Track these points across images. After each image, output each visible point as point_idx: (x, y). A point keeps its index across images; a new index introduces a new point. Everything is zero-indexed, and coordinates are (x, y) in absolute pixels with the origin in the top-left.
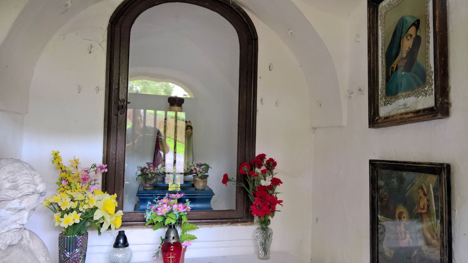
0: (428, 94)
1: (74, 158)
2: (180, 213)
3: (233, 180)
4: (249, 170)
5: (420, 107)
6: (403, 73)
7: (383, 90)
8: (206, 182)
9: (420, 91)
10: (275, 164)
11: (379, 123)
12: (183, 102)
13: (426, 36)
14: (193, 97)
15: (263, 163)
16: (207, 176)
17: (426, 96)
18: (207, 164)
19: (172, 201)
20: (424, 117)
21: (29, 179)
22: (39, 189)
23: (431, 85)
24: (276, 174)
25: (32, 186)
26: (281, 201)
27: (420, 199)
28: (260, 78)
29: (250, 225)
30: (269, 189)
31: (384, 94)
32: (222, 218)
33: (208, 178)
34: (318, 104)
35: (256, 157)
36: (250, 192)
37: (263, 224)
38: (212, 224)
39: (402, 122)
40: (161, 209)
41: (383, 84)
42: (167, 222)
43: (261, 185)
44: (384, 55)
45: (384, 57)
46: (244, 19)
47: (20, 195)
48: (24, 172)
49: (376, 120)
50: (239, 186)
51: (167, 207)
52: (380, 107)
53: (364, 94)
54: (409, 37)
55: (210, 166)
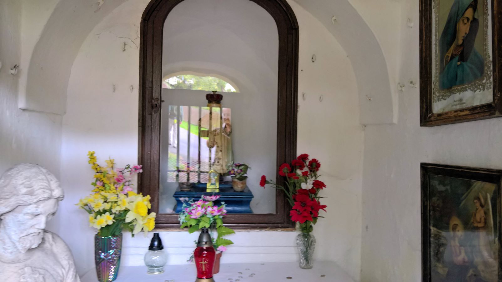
0: (486, 88)
1: (110, 158)
2: (214, 216)
3: (272, 182)
4: (289, 172)
5: (477, 103)
6: (459, 63)
7: (437, 83)
8: (245, 183)
9: (477, 84)
10: (318, 165)
11: (431, 121)
12: (222, 99)
13: (484, 19)
14: (238, 92)
15: (305, 164)
16: (246, 177)
17: (484, 90)
18: (246, 164)
19: (207, 203)
20: (480, 115)
21: (45, 184)
22: (55, 195)
23: (490, 77)
24: (320, 176)
25: (47, 191)
26: (325, 206)
27: (476, 211)
28: (302, 70)
29: (291, 231)
30: (311, 193)
31: (438, 87)
32: (261, 222)
33: (248, 179)
34: (367, 98)
35: (298, 157)
36: (291, 196)
37: (304, 231)
38: (250, 228)
39: (455, 120)
40: (196, 212)
41: (437, 76)
42: (201, 225)
43: (302, 189)
44: (437, 42)
45: (437, 44)
46: (283, 7)
47: (36, 200)
48: (40, 178)
49: (428, 117)
50: (279, 190)
51: (201, 210)
52: (434, 102)
53: (416, 87)
54: (466, 21)
55: (249, 167)
